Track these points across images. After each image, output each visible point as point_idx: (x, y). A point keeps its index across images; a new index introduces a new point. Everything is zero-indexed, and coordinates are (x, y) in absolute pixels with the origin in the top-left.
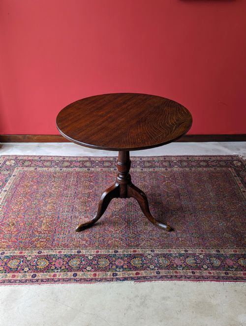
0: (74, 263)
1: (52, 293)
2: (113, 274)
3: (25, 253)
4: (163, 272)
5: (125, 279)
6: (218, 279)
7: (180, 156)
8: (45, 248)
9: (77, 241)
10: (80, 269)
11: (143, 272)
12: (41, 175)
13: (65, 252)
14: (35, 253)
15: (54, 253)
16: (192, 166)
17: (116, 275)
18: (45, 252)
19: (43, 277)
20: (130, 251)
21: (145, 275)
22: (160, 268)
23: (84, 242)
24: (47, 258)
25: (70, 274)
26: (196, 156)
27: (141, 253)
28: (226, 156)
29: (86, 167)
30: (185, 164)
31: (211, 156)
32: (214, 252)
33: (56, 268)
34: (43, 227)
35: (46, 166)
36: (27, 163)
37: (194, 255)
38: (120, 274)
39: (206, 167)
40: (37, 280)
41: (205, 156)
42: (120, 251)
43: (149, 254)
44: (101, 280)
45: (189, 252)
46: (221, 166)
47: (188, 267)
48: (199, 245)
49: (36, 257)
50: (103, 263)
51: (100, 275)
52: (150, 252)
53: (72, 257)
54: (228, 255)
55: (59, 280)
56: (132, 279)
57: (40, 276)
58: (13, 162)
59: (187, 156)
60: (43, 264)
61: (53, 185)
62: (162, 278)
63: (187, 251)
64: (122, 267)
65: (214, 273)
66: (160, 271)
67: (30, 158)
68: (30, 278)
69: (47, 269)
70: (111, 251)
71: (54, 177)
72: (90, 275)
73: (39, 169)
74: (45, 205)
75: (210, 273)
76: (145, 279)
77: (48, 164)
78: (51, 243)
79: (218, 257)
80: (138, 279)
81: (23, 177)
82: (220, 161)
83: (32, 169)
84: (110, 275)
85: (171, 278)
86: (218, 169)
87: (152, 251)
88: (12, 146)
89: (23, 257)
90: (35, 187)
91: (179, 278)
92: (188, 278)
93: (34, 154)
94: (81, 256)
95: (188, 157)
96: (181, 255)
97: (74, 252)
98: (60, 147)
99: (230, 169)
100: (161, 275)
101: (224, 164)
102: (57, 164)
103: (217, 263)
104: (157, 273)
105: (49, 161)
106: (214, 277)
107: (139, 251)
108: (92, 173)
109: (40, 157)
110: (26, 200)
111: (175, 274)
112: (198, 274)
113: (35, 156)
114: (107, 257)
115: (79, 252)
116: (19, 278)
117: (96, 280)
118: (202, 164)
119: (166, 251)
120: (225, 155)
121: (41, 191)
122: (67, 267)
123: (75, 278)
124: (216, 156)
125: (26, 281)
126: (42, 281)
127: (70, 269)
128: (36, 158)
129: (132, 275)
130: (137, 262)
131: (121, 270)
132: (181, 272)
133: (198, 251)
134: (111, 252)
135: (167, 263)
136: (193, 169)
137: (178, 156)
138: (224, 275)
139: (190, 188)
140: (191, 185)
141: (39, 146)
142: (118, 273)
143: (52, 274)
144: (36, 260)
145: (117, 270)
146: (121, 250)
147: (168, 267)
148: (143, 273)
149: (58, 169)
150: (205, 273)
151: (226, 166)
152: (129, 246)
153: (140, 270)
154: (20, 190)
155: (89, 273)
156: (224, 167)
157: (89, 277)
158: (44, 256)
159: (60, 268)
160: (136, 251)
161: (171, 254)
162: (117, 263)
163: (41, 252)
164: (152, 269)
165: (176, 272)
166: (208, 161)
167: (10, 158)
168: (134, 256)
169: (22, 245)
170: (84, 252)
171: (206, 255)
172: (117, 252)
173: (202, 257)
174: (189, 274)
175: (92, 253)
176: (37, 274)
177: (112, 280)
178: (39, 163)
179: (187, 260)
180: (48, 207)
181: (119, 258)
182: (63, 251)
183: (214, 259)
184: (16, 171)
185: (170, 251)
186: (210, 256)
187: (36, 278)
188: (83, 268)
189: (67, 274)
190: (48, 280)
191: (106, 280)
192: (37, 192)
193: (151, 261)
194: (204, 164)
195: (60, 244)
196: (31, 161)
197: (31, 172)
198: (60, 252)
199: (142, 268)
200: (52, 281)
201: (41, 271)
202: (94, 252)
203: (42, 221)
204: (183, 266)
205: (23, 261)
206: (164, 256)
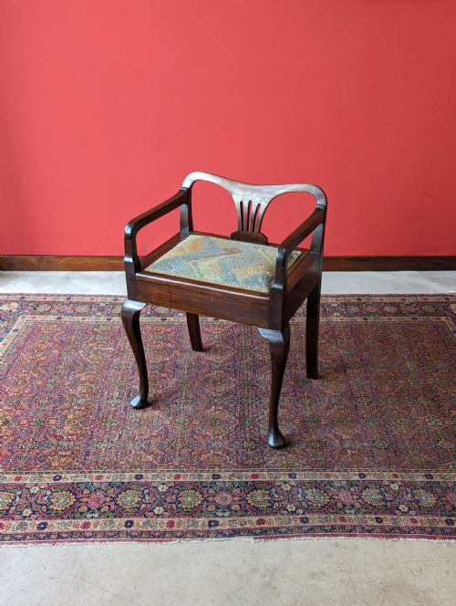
0: (129, 499)
2: (210, 522)
3: (27, 480)
4: (315, 520)
5: (235, 533)
6: (432, 533)
7: (344, 296)
8: (69, 468)
9: (136, 454)
10: (139, 512)
11: (273, 518)
12: (70, 330)
13: (109, 477)
14: (48, 479)
15: (87, 480)
16: (370, 314)
17: (217, 524)
18: (69, 478)
19: (63, 529)
20: (247, 476)
21: (276, 525)
22: (309, 509)
23: (150, 458)
24: (73, 489)
25: (119, 523)
26: (376, 296)
27: (268, 479)
28: (434, 296)
29: (158, 315)
30: (354, 309)
31: (405, 296)
32: (421, 479)
33: (89, 509)
34: (67, 428)
35: (78, 314)
36: (41, 308)
37: (379, 484)
38: (225, 523)
39: (396, 314)
40: (49, 536)
41: (393, 296)
42: (225, 476)
43: (285, 483)
44: (183, 535)
45: (368, 478)
46: (428, 314)
47: (368, 508)
48: (388, 463)
49: (49, 487)
50: (189, 499)
51: (182, 523)
52: (287, 479)
53: (124, 487)
54: (450, 485)
55: (94, 535)
56: (250, 532)
57: (55, 525)
58: (16, 305)
59: (357, 295)
60: (62, 501)
61: (91, 348)
62: (312, 531)
63: (364, 476)
64: (229, 507)
65: (423, 520)
66: (308, 516)
67: (49, 299)
68: (35, 530)
69: (70, 512)
70: (205, 475)
71: (95, 333)
72: (160, 524)
73: (66, 319)
74: (74, 385)
75: (414, 521)
76: (277, 533)
77: (84, 309)
78: (80, 459)
79: (429, 488)
80: (263, 533)
81: (33, 332)
82: (424, 304)
83: (52, 318)
84: (203, 524)
85: (331, 531)
86: (420, 319)
87: (290, 476)
88: (18, 277)
89: (21, 487)
90: (55, 351)
91: (350, 531)
92: (369, 531)
93: (59, 292)
94: (142, 485)
95: (359, 297)
96: (351, 484)
97: (128, 477)
98: (109, 279)
99: (443, 318)
100: (311, 524)
101: (432, 310)
102: (102, 310)
103: (428, 500)
104: (302, 520)
105: (86, 303)
106: (423, 529)
107: (265, 476)
108: (170, 326)
109: (69, 297)
110: (36, 375)
111: (339, 523)
112: (388, 521)
113: (59, 295)
114: (196, 487)
115: (139, 477)
116: (10, 531)
117: (174, 535)
118: (387, 309)
119: (319, 477)
120: (432, 293)
121: (67, 359)
122: (113, 507)
123: (129, 530)
124: (415, 296)
125: (25, 537)
126: (59, 536)
127: (119, 512)
128: (61, 299)
129: (248, 526)
130: (259, 498)
131: (227, 514)
132: (353, 518)
133: (387, 476)
134: (206, 477)
135: (324, 499)
136: (371, 319)
137: (339, 296)
138: (444, 525)
139: (365, 355)
140: (368, 349)
141: (68, 278)
142: (221, 521)
143: (81, 522)
144: (49, 493)
145: (219, 514)
146: (228, 474)
147: (325, 509)
148: (273, 521)
149: (103, 319)
150: (404, 522)
151: (437, 314)
152: (243, 465)
153: (267, 514)
154: (26, 356)
155: (159, 519)
156: (433, 314)
157: (159, 528)
158: (66, 484)
159: (99, 509)
160: (256, 476)
161: (330, 482)
162: (217, 499)
163: (60, 477)
164: (293, 513)
165: (343, 519)
166: (399, 305)
167: (11, 298)
168: (254, 487)
169: (21, 463)
170: (149, 477)
171: (405, 485)
172: (219, 477)
173: (397, 488)
174: (370, 523)
175: (167, 480)
176: (49, 522)
177: (206, 535)
178: (67, 308)
179: (364, 493)
180: (79, 388)
181: (221, 489)
182: (106, 475)
183: (422, 492)
184: (20, 323)
185: (328, 476)
186: (413, 486)
187: (46, 530)
188: (146, 509)
189: (111, 522)
190: (71, 535)
191: (195, 534)
192: (60, 362)
193: (290, 496)
194: (393, 310)
195: (101, 461)
196: (51, 304)
197: (49, 324)
198: (99, 478)
199: (272, 511)
200: (81, 536)
201: (58, 516)
202: (169, 478)
203: (66, 416)
204: (358, 506)
205: (20, 496)
206: (317, 485)
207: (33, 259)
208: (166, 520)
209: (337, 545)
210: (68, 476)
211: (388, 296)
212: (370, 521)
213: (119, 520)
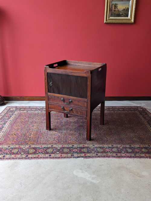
0: (50, 150)
1: (37, 163)
3: (22, 147)
4: (99, 154)
5: (78, 157)
6: (130, 157)
7: (108, 107)
8: (33, 144)
9: (51, 141)
10: (52, 153)
12: (31, 114)
13: (43, 146)
14: (27, 146)
15: (38, 147)
16: (115, 111)
17: (73, 155)
18: (33, 146)
19: (32, 156)
20: (81, 146)
22: (98, 152)
23: (55, 142)
24: (34, 148)
25: (47, 155)
26: (117, 107)
28: (134, 106)
30: (111, 110)
32: (128, 146)
33: (39, 153)
34: (32, 136)
35: (33, 111)
36: (22, 109)
37: (117, 147)
38: (76, 155)
39: (123, 111)
40: (29, 158)
41: (122, 107)
42: (75, 146)
44: (65, 158)
45: (114, 146)
46: (132, 111)
47: (114, 152)
48: (119, 143)
49: (28, 148)
50: (65, 150)
51: (64, 155)
52: (92, 146)
53: (49, 148)
54: (136, 148)
55: (41, 158)
56: (82, 157)
57: (30, 156)
58: (15, 109)
60: (32, 151)
61: (37, 118)
62: (99, 157)
64: (77, 152)
65: (128, 154)
66: (98, 154)
68: (25, 157)
69: (34, 153)
70: (70, 145)
71: (38, 115)
73: (29, 112)
74: (33, 126)
75: (126, 155)
76: (89, 157)
77: (34, 109)
78: (36, 142)
79: (130, 148)
80: (85, 157)
81: (20, 115)
82: (131, 108)
83: (25, 112)
84: (70, 155)
85: (104, 157)
86: (130, 112)
87: (93, 146)
88: (14, 102)
89: (20, 148)
90: (27, 119)
91: (109, 157)
92: (114, 157)
93: (26, 106)
95: (112, 107)
96: (109, 147)
97: (49, 146)
98: (41, 103)
99: (136, 112)
100: (98, 155)
102: (39, 110)
103: (130, 150)
104: (96, 155)
106: (128, 156)
107: (86, 145)
108: (59, 113)
109: (30, 107)
110: (22, 124)
111: (106, 155)
112: (119, 155)
114: (68, 148)
115: (52, 146)
116: (18, 157)
117: (62, 158)
118: (120, 110)
119: (101, 146)
121: (31, 120)
122: (45, 152)
123: (50, 157)
124: (128, 106)
125: (22, 158)
126: (31, 158)
127: (47, 153)
129: (82, 156)
130: (85, 150)
132: (110, 154)
133: (119, 146)
134: (70, 146)
135: (102, 150)
138: (134, 155)
141: (29, 102)
142: (74, 155)
143: (37, 155)
145: (74, 153)
147: (102, 152)
148: (88, 155)
149: (40, 112)
150: (123, 155)
151: (134, 111)
152: (80, 143)
154: (19, 120)
155: (58, 154)
157: (58, 156)
159: (42, 153)
160: (84, 146)
161: (104, 147)
162: (74, 150)
163: (31, 146)
164: (94, 153)
166: (124, 108)
167: (13, 107)
168: (83, 148)
169: (20, 143)
170: (55, 146)
171: (124, 147)
173: (122, 148)
177: (71, 157)
178: (29, 109)
179: (113, 149)
180: (34, 127)
181: (74, 148)
183: (128, 149)
184: (16, 113)
186: (126, 148)
188: (54, 152)
189: (45, 155)
190: (35, 158)
191: (68, 157)
192: (28, 121)
193: (93, 150)
194: (122, 110)
195: (41, 143)
196: (25, 108)
198: (41, 146)
199: (88, 152)
200: (38, 158)
201: (31, 154)
202: (60, 146)
203: (31, 133)
204: (111, 152)
205: (20, 150)
207: (18, 97)
208: (60, 155)
212: (114, 155)
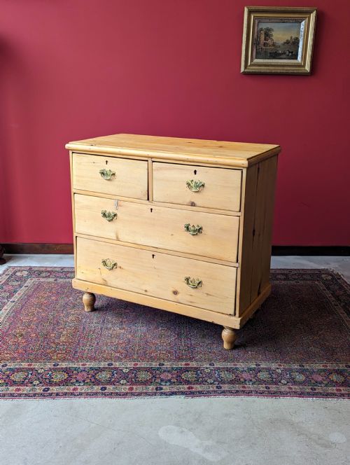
0: (103, 376)
1: (71, 408)
2: (157, 388)
3: (36, 366)
4: (226, 387)
5: (173, 393)
6: (301, 395)
8: (64, 360)
9: (108, 353)
10: (110, 382)
11: (198, 386)
12: (63, 287)
13: (89, 365)
14: (49, 365)
15: (76, 366)
17: (161, 389)
18: (64, 365)
19: (60, 391)
20: (182, 364)
21: (200, 389)
22: (223, 382)
23: (118, 355)
24: (66, 370)
25: (97, 388)
27: (195, 366)
28: (312, 270)
32: (296, 367)
33: (77, 381)
34: (63, 339)
36: (44, 274)
37: (268, 370)
38: (166, 388)
39: (285, 280)
40: (51, 395)
41: (283, 270)
42: (167, 365)
43: (207, 368)
44: (139, 394)
45: (262, 366)
46: (307, 280)
47: (261, 382)
48: (275, 359)
49: (50, 369)
50: (143, 376)
51: (139, 389)
52: (208, 366)
53: (100, 370)
54: (315, 370)
55: (81, 394)
56: (183, 393)
57: (54, 389)
58: (26, 273)
60: (58, 377)
61: (78, 296)
62: (224, 393)
63: (259, 365)
64: (170, 381)
65: (296, 388)
66: (221, 385)
67: (49, 269)
68: (41, 391)
69: (65, 382)
70: (154, 364)
73: (60, 280)
74: (66, 316)
75: (290, 388)
76: (201, 393)
77: (72, 275)
78: (71, 355)
79: (302, 372)
80: (191, 394)
81: (38, 287)
82: (304, 274)
83: (51, 280)
84: (153, 389)
85: (237, 393)
86: (302, 282)
87: (210, 365)
88: (26, 257)
89: (32, 369)
90: (53, 298)
91: (249, 393)
92: (262, 393)
93: (55, 266)
94: (112, 369)
96: (250, 369)
97: (103, 364)
99: (316, 282)
100: (223, 389)
101: (309, 278)
103: (300, 378)
104: (217, 387)
106: (295, 392)
107: (193, 364)
109: (62, 268)
110: (41, 311)
111: (241, 389)
112: (273, 388)
113: (55, 267)
114: (148, 370)
115: (110, 365)
116: (25, 392)
117: (133, 394)
118: (279, 277)
119: (230, 365)
120: (310, 268)
121: (62, 302)
122: (93, 380)
123: (104, 392)
124: (299, 270)
125: (35, 395)
126: (57, 394)
127: (97, 382)
128: (56, 269)
129: (182, 390)
130: (189, 376)
131: (168, 384)
132: (250, 387)
133: (274, 366)
134: (155, 364)
135: (231, 377)
138: (310, 391)
141: (61, 258)
142: (164, 387)
143: (72, 388)
144: (50, 373)
145: (163, 384)
147: (232, 382)
148: (198, 388)
150: (284, 388)
151: (312, 280)
152: (179, 359)
153: (194, 384)
154: (34, 300)
155: (123, 387)
156: (309, 280)
157: (123, 391)
158: (62, 368)
159: (84, 381)
160: (188, 364)
161: (236, 368)
162: (162, 376)
163: (58, 365)
164: (211, 384)
165: (244, 387)
166: (287, 274)
167: (22, 269)
168: (187, 370)
169: (32, 357)
170: (117, 364)
171: (285, 370)
172: (163, 365)
173: (280, 371)
174: (261, 389)
175: (129, 366)
176: (51, 388)
177: (155, 394)
178: (61, 274)
179: (259, 374)
180: (70, 318)
181: (165, 371)
182: (88, 363)
183: (297, 374)
184: (29, 282)
185: (236, 365)
186: (291, 370)
187: (49, 392)
188: (114, 381)
189: (92, 388)
190: (65, 394)
191: (147, 394)
192: (57, 304)
193: (209, 375)
194: (283, 277)
195: (85, 356)
196: (50, 272)
197: (49, 283)
198: (83, 365)
199: (197, 382)
200: (72, 394)
201: (57, 384)
202: (130, 365)
203: (61, 333)
204: (254, 380)
205: (31, 374)
206: (228, 370)
207: (37, 246)
208: (128, 387)
209: (242, 400)
210: (63, 364)
211: (280, 269)
212: (262, 388)
213: (97, 387)
